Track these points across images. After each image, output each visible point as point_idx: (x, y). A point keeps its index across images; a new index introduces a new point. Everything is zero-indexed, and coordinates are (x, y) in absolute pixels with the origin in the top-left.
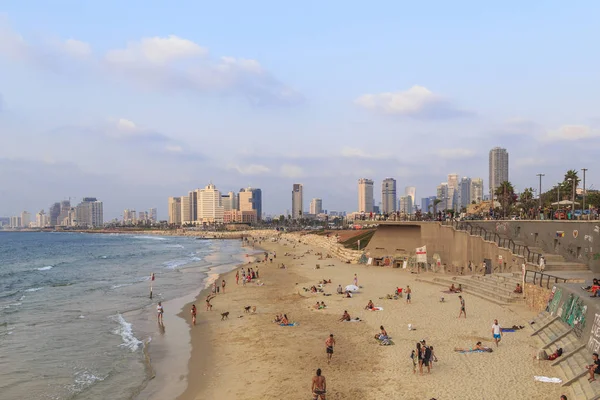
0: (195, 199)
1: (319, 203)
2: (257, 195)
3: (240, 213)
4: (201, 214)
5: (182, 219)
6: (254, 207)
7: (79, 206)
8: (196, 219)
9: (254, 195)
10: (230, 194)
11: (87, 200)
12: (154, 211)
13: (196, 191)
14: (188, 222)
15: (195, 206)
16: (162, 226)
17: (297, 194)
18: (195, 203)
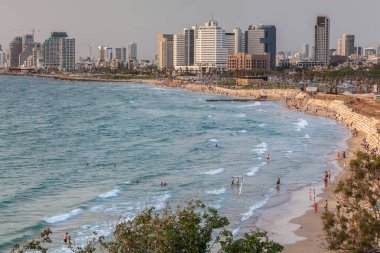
0: (192, 37)
1: (351, 39)
2: (270, 34)
3: (249, 57)
4: (199, 57)
5: (175, 62)
6: (266, 50)
7: (47, 43)
8: (192, 63)
9: (266, 34)
10: (235, 31)
11: (56, 35)
12: (134, 47)
13: (194, 28)
14: (183, 68)
15: (192, 48)
16: (151, 72)
17: (322, 30)
18: (192, 42)
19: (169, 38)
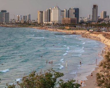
1: (105, 13)
2: (77, 11)
3: (69, 19)
4: (52, 19)
5: (44, 21)
6: (75, 17)
8: (50, 21)
10: (65, 10)
13: (50, 9)
14: (47, 23)
15: (50, 16)
16: (35, 24)
17: (95, 10)
18: (50, 14)
19: (42, 12)
